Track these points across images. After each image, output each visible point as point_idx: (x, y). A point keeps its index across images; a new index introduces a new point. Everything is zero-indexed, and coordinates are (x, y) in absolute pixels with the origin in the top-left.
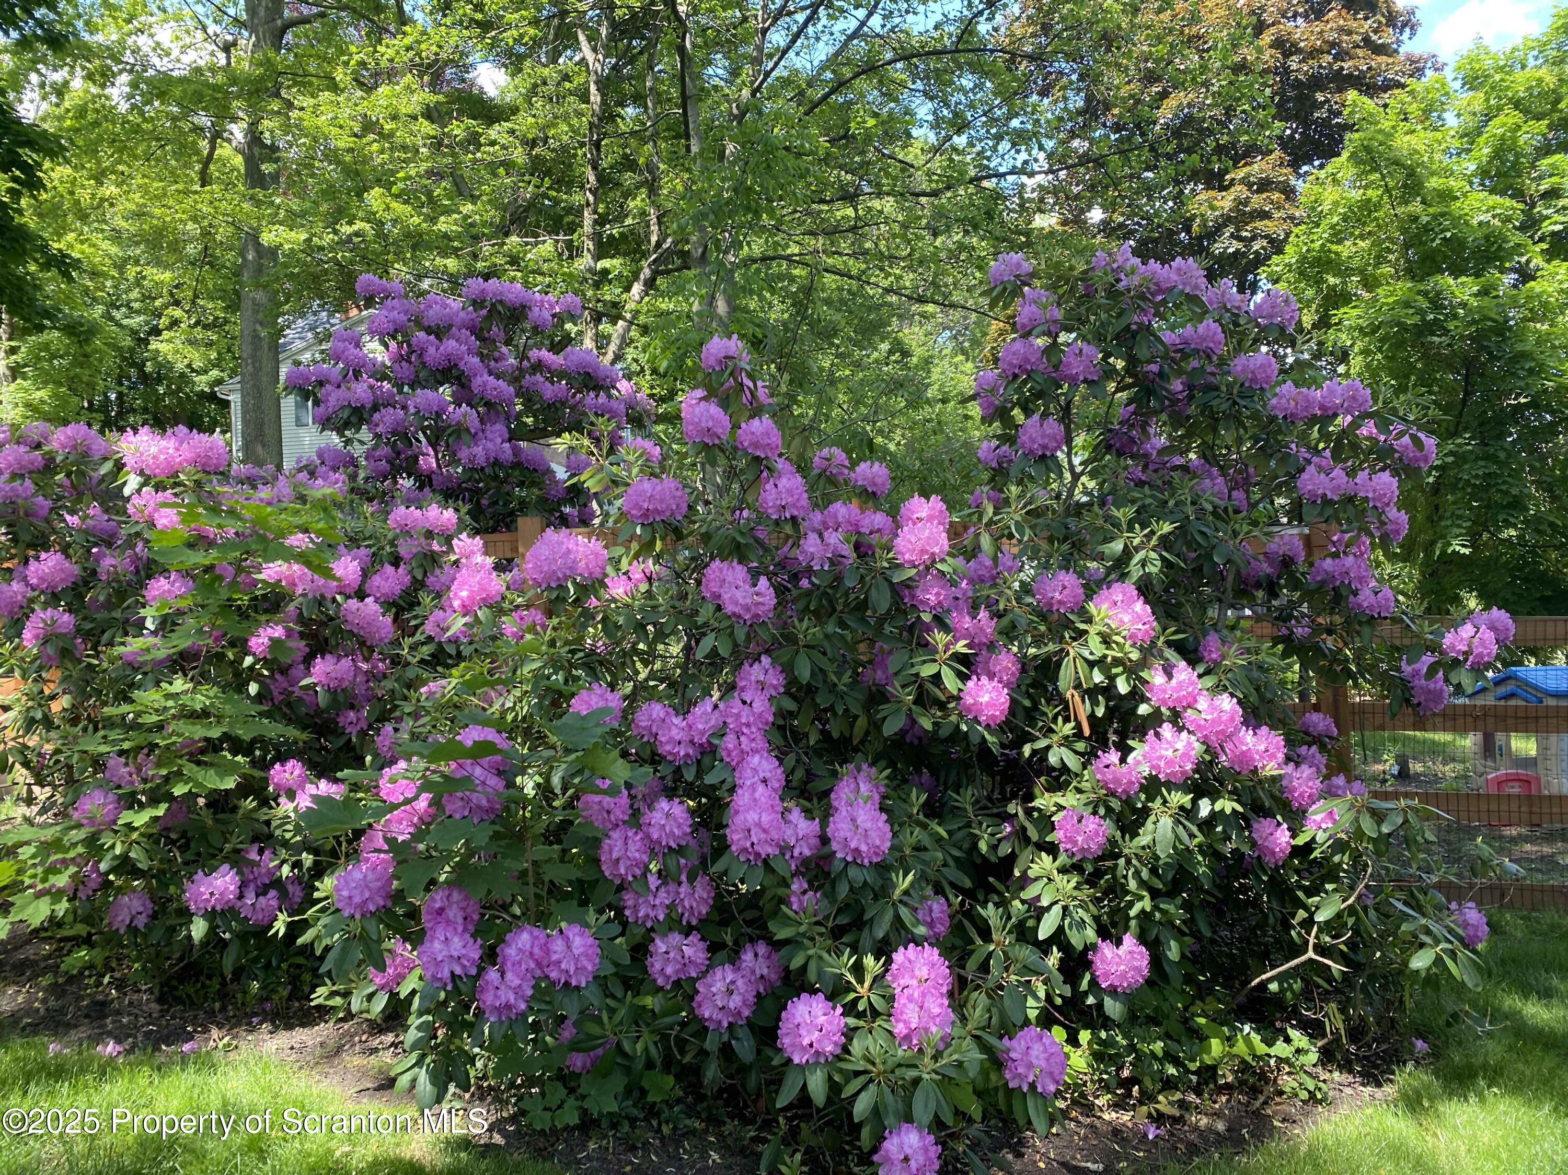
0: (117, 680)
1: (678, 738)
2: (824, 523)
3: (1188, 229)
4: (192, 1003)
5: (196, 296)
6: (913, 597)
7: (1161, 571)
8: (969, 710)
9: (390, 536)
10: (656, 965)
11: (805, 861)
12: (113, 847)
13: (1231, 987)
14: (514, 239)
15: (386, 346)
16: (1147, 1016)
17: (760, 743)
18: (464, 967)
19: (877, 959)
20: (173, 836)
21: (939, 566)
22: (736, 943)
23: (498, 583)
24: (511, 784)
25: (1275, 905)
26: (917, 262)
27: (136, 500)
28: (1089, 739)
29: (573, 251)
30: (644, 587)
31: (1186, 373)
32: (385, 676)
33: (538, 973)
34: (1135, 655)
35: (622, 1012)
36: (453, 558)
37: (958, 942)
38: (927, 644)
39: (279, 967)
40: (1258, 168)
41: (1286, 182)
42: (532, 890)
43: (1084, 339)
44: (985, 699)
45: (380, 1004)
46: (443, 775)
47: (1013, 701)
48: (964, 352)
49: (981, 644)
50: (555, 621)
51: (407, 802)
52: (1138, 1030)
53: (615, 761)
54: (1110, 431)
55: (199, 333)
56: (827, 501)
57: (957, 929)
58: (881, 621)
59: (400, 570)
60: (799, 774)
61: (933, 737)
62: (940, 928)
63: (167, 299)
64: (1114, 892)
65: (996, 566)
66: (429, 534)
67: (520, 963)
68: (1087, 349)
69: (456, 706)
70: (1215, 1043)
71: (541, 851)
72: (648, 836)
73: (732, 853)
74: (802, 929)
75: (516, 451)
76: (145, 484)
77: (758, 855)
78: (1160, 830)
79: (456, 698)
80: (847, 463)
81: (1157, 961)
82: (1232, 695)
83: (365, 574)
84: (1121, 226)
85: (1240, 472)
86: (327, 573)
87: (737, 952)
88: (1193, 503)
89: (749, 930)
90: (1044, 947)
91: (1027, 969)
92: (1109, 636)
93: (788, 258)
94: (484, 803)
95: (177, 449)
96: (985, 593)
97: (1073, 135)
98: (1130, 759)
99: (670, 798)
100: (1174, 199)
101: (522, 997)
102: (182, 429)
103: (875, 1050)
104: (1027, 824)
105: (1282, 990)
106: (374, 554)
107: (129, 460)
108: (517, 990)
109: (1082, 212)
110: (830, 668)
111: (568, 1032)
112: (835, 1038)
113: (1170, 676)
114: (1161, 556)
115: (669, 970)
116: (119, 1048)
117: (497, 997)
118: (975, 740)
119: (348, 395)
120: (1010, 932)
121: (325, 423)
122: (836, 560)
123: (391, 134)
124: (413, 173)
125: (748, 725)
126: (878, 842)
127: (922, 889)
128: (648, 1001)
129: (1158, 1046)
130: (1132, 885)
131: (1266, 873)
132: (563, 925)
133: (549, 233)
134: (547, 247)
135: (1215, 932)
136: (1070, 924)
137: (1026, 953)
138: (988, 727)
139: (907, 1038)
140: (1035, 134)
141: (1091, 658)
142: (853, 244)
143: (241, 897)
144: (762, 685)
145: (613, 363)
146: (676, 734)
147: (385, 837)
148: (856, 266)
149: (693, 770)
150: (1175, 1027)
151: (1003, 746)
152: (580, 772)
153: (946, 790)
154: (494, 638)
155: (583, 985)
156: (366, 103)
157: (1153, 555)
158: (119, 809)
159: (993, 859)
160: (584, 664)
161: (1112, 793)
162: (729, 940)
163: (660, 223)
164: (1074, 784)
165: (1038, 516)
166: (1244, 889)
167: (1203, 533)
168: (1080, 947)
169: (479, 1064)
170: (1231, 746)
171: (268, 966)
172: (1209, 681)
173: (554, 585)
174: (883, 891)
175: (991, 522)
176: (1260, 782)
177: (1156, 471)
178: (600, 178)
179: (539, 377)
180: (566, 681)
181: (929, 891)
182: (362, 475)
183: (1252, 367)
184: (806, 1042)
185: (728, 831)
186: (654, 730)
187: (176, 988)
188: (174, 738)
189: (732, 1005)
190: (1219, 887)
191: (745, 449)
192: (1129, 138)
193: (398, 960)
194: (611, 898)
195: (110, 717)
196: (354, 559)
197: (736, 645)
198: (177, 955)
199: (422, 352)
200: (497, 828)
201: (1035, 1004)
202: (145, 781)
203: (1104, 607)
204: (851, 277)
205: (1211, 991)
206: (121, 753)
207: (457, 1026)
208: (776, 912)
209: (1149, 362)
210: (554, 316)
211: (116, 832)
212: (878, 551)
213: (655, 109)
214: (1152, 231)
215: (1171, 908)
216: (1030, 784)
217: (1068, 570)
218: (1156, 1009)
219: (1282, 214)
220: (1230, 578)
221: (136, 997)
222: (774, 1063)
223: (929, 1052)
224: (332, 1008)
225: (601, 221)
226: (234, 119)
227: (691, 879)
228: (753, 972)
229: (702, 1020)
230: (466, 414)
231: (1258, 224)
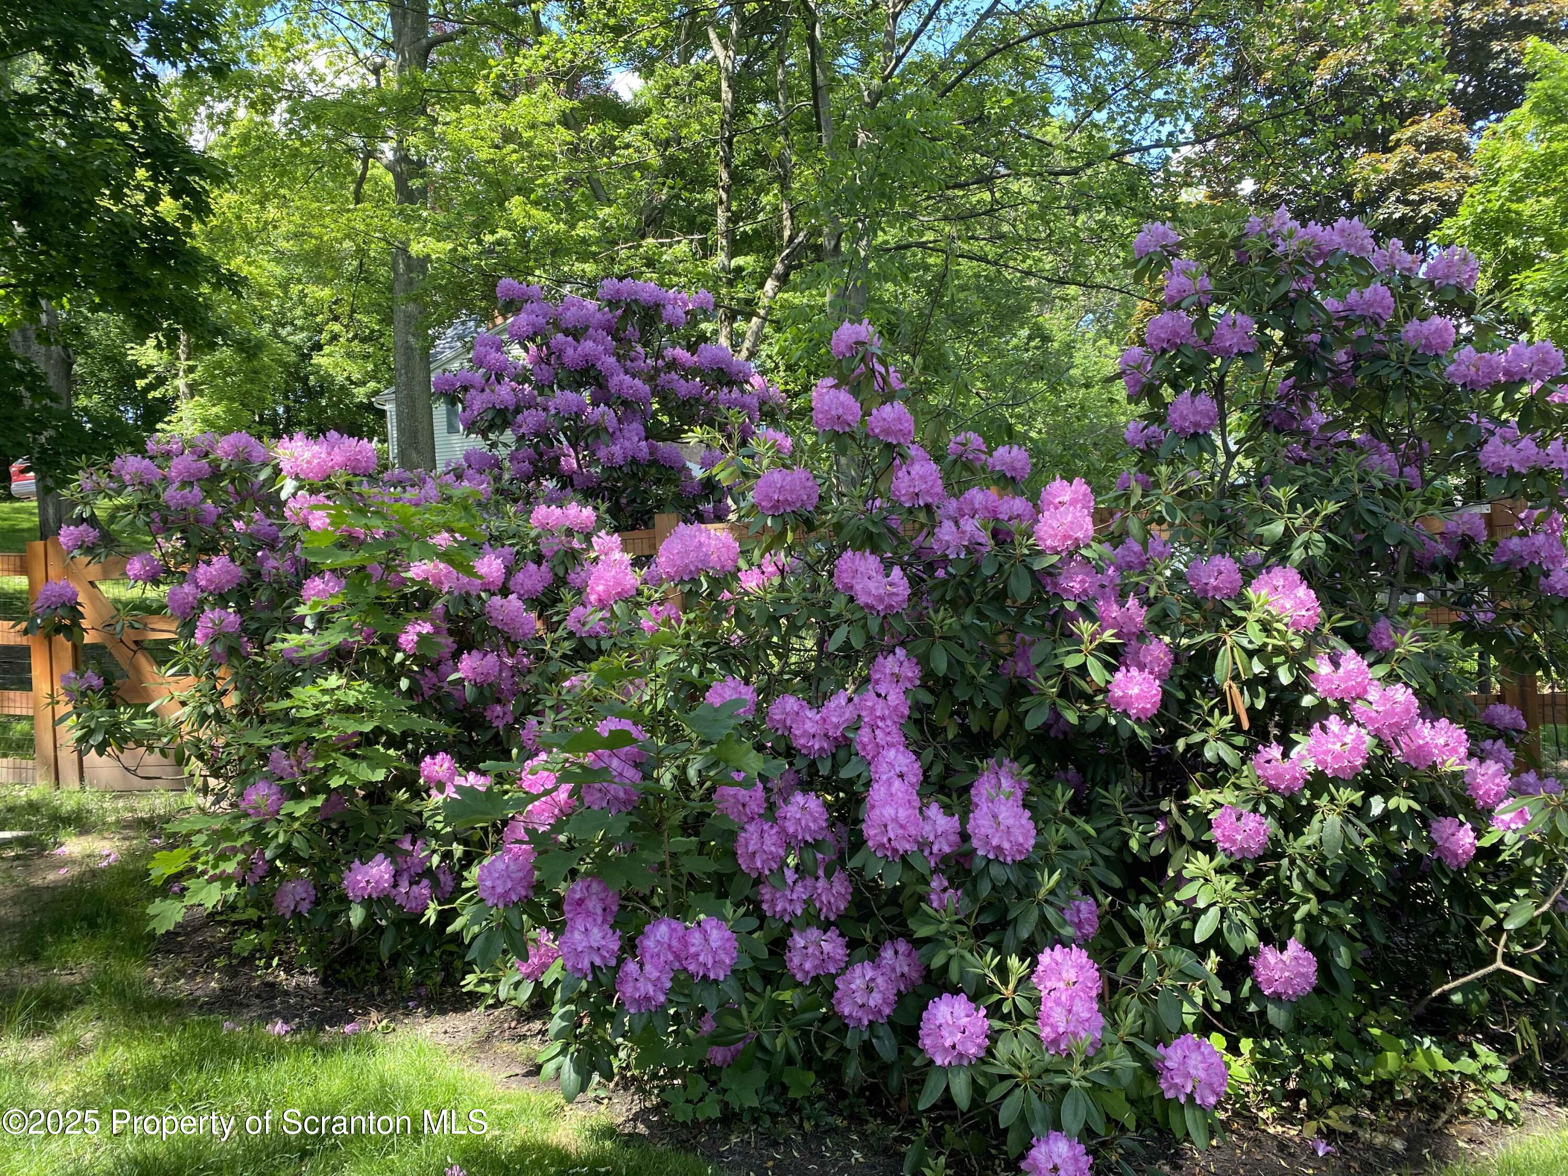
0: (277, 678)
1: (812, 731)
2: (960, 509)
3: (1348, 196)
4: (354, 986)
5: (353, 311)
6: (1056, 585)
7: (1325, 554)
8: (1118, 704)
9: (533, 534)
10: (794, 959)
11: (944, 858)
12: (276, 836)
13: (1408, 997)
14: (650, 241)
15: (526, 349)
16: (1315, 1025)
17: (896, 737)
18: (603, 958)
19: (1022, 960)
20: (334, 826)
21: (1083, 552)
22: (875, 939)
23: (634, 578)
24: (647, 776)
25: (1457, 910)
26: (1057, 244)
27: (291, 504)
28: (1247, 733)
29: (707, 250)
30: (776, 581)
31: (1350, 341)
32: (530, 671)
33: (677, 965)
34: (1298, 644)
35: (761, 1008)
36: (593, 555)
37: (1108, 944)
38: (1072, 634)
39: (432, 954)
40: (1427, 125)
41: (1459, 139)
42: (670, 882)
43: (1238, 309)
44: (1135, 691)
45: (527, 990)
46: (581, 766)
47: (1165, 692)
48: (1109, 336)
49: (1130, 634)
50: (692, 616)
51: (547, 793)
52: (1304, 1040)
53: (748, 752)
54: (1268, 407)
55: (356, 346)
56: (965, 486)
57: (1107, 930)
58: (1022, 611)
59: (543, 568)
60: (938, 769)
61: (1078, 731)
62: (1088, 929)
63: (327, 315)
64: (1276, 893)
65: (1146, 552)
66: (569, 532)
67: (658, 955)
68: (1241, 319)
69: (596, 700)
70: (1391, 1056)
71: (680, 842)
72: (783, 830)
73: (868, 848)
74: (943, 927)
75: (653, 450)
76: (300, 488)
77: (895, 851)
78: (1327, 830)
79: (595, 692)
80: (984, 448)
81: (1325, 967)
82: (1407, 685)
83: (509, 572)
84: (1274, 196)
85: (1413, 447)
86: (469, 571)
87: (877, 949)
88: (1361, 481)
89: (889, 927)
90: (1201, 951)
91: (1182, 974)
92: (1270, 623)
93: (923, 245)
94: (622, 794)
95: (329, 454)
96: (1134, 579)
97: (1221, 103)
98: (1293, 754)
99: (805, 792)
100: (1333, 165)
101: (661, 989)
102: (333, 435)
103: (1021, 1055)
104: (1182, 822)
105: (1466, 1002)
106: (518, 553)
107: (285, 466)
108: (656, 983)
109: (1232, 183)
110: (968, 660)
111: (708, 1026)
112: (979, 1041)
113: (1336, 664)
114: (1326, 537)
115: (808, 966)
116: (286, 1028)
117: (636, 989)
118: (1124, 734)
119: (494, 397)
120: (1164, 934)
121: (470, 428)
122: (973, 548)
123: (529, 144)
124: (551, 180)
125: (883, 718)
126: (1021, 840)
127: (1069, 889)
128: (786, 996)
129: (1328, 1058)
130: (1297, 887)
131: (1446, 876)
132: (702, 917)
133: (685, 234)
134: (682, 247)
135: (1388, 938)
136: (1229, 927)
137: (1181, 957)
138: (1138, 720)
139: (1055, 1042)
140: (1181, 104)
141: (1250, 647)
142: (990, 229)
143: (395, 885)
144: (897, 678)
145: (748, 359)
146: (810, 727)
147: (526, 829)
148: (991, 250)
149: (829, 763)
150: (1345, 1037)
151: (1154, 740)
152: (715, 764)
153: (1094, 786)
154: (630, 633)
155: (722, 978)
156: (505, 114)
157: (1317, 537)
158: (281, 800)
159: (1145, 858)
160: (718, 657)
161: (1274, 790)
162: (868, 936)
163: (792, 217)
164: (1233, 780)
165: (1191, 499)
166: (1421, 893)
167: (1370, 511)
168: (1240, 952)
169: (622, 1054)
170: (1406, 740)
171: (422, 953)
172: (1381, 670)
173: (686, 578)
174: (1027, 891)
175: (1139, 506)
176: (1440, 778)
177: (1318, 448)
178: (731, 176)
179: (673, 375)
180: (701, 674)
181: (1076, 890)
182: (506, 476)
183: (1426, 332)
184: (948, 1043)
185: (864, 826)
186: (788, 723)
187: (338, 972)
188: (329, 732)
189: (872, 1003)
190: (1392, 889)
191: (876, 436)
192: (1283, 102)
193: (543, 950)
194: (747, 892)
195: (274, 712)
196: (497, 557)
197: (870, 638)
198: (338, 940)
199: (560, 354)
200: (634, 819)
201: (1191, 1010)
202: (305, 773)
203: (1264, 592)
204: (988, 262)
205: (1385, 1001)
206: (285, 747)
207: (600, 1016)
208: (916, 910)
209: (1309, 331)
210: (687, 313)
211: (279, 821)
212: (1017, 538)
213: (786, 101)
214: (1309, 199)
215: (1340, 912)
216: (1185, 780)
217: (1223, 554)
218: (1325, 1019)
219: (1455, 173)
220: (1403, 560)
221: (302, 978)
222: (916, 1063)
223: (1079, 1058)
224: (483, 994)
225: (734, 219)
226: (385, 139)
227: (829, 875)
228: (893, 970)
229: (841, 1017)
230: (604, 414)
231: (1428, 186)
